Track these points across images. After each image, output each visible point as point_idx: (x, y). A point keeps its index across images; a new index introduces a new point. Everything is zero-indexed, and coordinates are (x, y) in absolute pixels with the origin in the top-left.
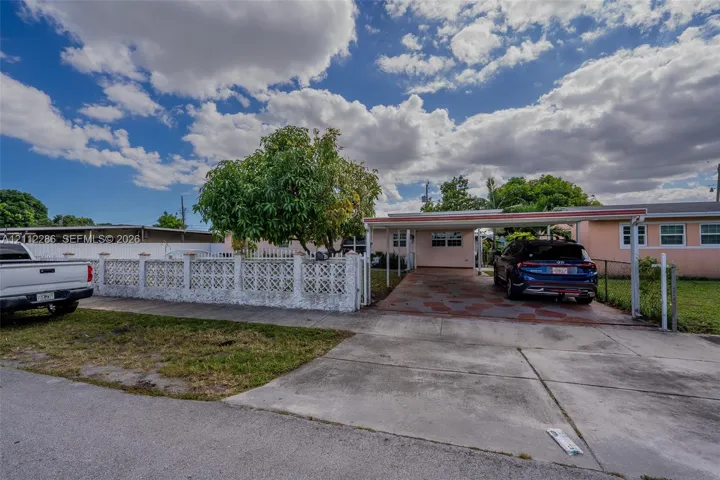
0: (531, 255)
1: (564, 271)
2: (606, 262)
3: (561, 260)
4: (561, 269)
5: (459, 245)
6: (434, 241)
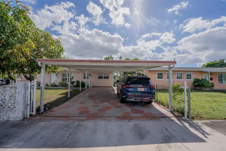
0: (129, 82)
1: (143, 90)
2: (157, 85)
3: (142, 84)
4: (142, 89)
5: (108, 78)
6: (99, 77)
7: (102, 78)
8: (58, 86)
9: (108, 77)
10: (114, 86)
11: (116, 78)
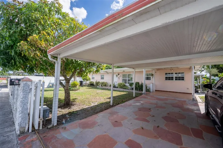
5: (183, 80)
6: (166, 77)
7: (173, 79)
8: (117, 88)
9: (183, 77)
10: (197, 92)
11: (201, 79)
